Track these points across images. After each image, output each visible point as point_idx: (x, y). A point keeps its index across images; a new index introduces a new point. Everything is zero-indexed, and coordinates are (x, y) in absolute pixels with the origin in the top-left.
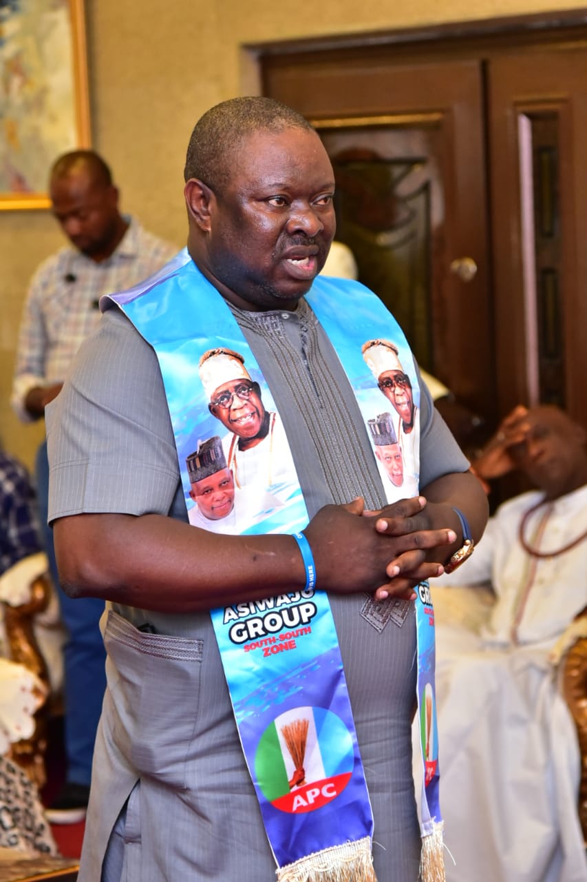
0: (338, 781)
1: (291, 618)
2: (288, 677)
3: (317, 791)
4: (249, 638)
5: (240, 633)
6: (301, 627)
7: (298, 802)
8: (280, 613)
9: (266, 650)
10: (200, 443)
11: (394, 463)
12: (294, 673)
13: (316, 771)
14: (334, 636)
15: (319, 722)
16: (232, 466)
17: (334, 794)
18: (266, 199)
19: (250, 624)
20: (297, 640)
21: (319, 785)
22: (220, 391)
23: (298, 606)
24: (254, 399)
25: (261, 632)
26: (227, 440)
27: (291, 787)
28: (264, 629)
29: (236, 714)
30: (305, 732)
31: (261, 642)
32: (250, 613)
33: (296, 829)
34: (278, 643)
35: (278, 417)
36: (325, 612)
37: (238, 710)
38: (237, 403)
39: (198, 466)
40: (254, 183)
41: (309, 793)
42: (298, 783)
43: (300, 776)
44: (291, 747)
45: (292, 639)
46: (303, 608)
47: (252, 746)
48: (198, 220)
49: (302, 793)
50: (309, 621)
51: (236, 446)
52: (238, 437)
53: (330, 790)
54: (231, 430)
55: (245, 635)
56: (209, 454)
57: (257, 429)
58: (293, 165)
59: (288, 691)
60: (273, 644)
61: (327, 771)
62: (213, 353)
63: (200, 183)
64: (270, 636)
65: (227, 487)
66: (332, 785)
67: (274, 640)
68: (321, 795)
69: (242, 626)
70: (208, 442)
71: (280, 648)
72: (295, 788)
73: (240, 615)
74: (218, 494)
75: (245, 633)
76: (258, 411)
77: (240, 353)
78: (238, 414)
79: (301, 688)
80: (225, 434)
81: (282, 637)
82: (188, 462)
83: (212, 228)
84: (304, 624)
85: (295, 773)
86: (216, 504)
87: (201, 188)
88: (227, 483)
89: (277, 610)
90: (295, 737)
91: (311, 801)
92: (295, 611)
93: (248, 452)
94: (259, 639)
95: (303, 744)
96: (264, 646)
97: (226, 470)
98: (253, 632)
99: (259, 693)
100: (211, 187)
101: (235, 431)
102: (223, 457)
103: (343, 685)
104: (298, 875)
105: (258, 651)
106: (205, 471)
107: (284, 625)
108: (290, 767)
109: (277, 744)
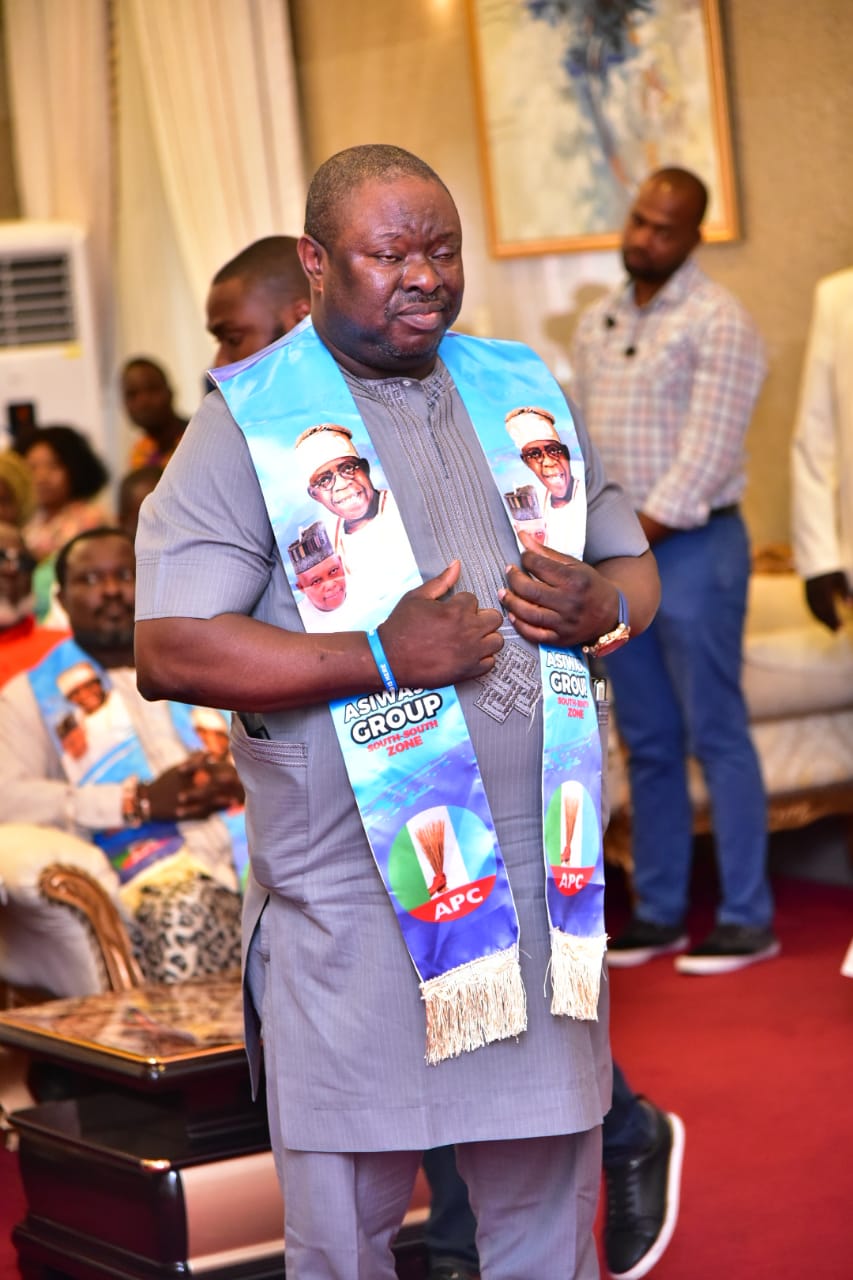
0: (483, 885)
1: (415, 712)
2: (417, 776)
3: (462, 898)
4: (372, 737)
5: (362, 732)
6: (426, 721)
7: (442, 910)
8: (402, 708)
9: (391, 748)
10: (301, 530)
12: (423, 772)
13: (458, 874)
14: (464, 728)
15: (456, 822)
16: (339, 552)
17: (480, 899)
18: (377, 256)
19: (372, 721)
20: (423, 736)
21: (463, 890)
22: (320, 472)
23: (421, 699)
24: (360, 478)
25: (384, 730)
26: (331, 524)
27: (432, 895)
28: (386, 726)
29: (364, 820)
30: (441, 834)
31: (385, 740)
32: (372, 710)
33: (440, 940)
34: (402, 740)
35: (390, 495)
36: (452, 702)
37: (366, 815)
38: (340, 483)
39: (303, 554)
40: (363, 236)
41: (453, 900)
42: (439, 890)
43: (440, 882)
44: (428, 851)
45: (418, 734)
46: (427, 701)
47: (384, 853)
48: (311, 281)
49: (445, 899)
50: (435, 714)
51: (342, 530)
52: (343, 520)
53: (475, 895)
54: (334, 512)
55: (368, 734)
56: (313, 541)
57: (365, 509)
59: (417, 791)
60: (398, 742)
61: (470, 874)
62: (315, 431)
63: (311, 241)
64: (393, 733)
65: (336, 575)
66: (477, 890)
67: (398, 737)
68: (466, 901)
69: (364, 725)
70: (311, 529)
71: (406, 746)
72: (437, 895)
73: (362, 712)
74: (328, 583)
75: (367, 731)
76: (365, 490)
77: (347, 427)
78: (342, 496)
79: (431, 787)
80: (329, 518)
81: (407, 734)
82: (291, 552)
83: (324, 289)
84: (429, 717)
85: (436, 879)
86: (328, 594)
87: (312, 245)
88: (335, 571)
89: (399, 704)
90: (431, 841)
91: (456, 907)
92: (418, 704)
93: (355, 535)
94: (382, 738)
95: (441, 848)
96: (388, 745)
97: (334, 557)
98: (375, 730)
99: (386, 796)
100: (322, 243)
101: (339, 513)
102: (329, 543)
103: (478, 781)
104: (446, 989)
105: (383, 750)
106: (311, 559)
107: (406, 720)
108: (429, 875)
109: (411, 849)
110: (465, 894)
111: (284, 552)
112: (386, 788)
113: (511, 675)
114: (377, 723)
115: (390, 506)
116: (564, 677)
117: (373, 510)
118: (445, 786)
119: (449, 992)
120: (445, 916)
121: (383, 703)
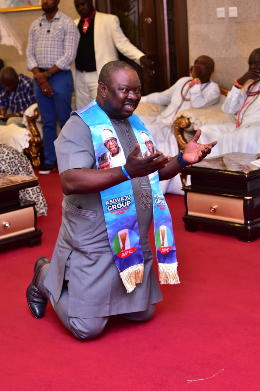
0: (133, 249)
1: (124, 205)
2: (122, 221)
3: (128, 252)
4: (112, 210)
5: (110, 208)
6: (127, 207)
7: (123, 255)
9: (117, 213)
10: (101, 154)
12: (124, 220)
13: (128, 246)
14: (135, 210)
15: (130, 233)
16: (110, 161)
17: (132, 252)
18: (122, 89)
19: (113, 206)
20: (126, 211)
21: (128, 250)
22: (106, 140)
23: (126, 201)
24: (115, 143)
25: (116, 208)
26: (109, 154)
27: (122, 251)
29: (108, 231)
30: (126, 236)
32: (113, 203)
33: (123, 262)
34: (120, 212)
35: (122, 149)
36: (133, 203)
38: (111, 144)
39: (101, 160)
40: (119, 85)
41: (126, 252)
42: (123, 250)
43: (124, 248)
44: (122, 240)
45: (124, 210)
46: (128, 202)
48: (102, 94)
49: (124, 252)
50: (129, 206)
51: (111, 156)
52: (111, 153)
53: (131, 252)
54: (110, 151)
56: (104, 157)
57: (116, 151)
59: (122, 225)
60: (119, 212)
61: (131, 246)
62: (105, 129)
64: (118, 209)
66: (132, 250)
68: (129, 253)
69: (111, 206)
70: (103, 154)
71: (121, 213)
72: (123, 251)
73: (110, 203)
75: (111, 208)
76: (116, 146)
78: (112, 147)
79: (125, 224)
80: (108, 152)
82: (98, 159)
84: (127, 206)
88: (108, 166)
89: (121, 202)
90: (123, 237)
91: (126, 254)
92: (125, 203)
93: (114, 157)
94: (115, 210)
95: (125, 239)
96: (116, 212)
97: (108, 162)
98: (113, 208)
99: (114, 225)
100: (106, 85)
101: (111, 151)
102: (107, 158)
103: (137, 224)
106: (103, 162)
107: (122, 207)
108: (121, 246)
109: (118, 239)
110: (129, 251)
111: (97, 159)
112: (114, 223)
113: (147, 199)
115: (122, 152)
116: (159, 200)
117: (118, 152)
118: (129, 224)
120: (123, 256)
121: (117, 201)
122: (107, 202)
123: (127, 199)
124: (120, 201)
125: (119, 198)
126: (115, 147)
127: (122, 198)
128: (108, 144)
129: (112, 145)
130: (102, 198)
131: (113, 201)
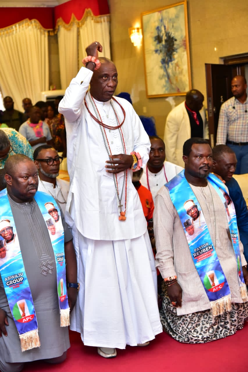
1: (18, 280)
2: (19, 293)
3: (28, 318)
4: (10, 285)
5: (8, 283)
6: (20, 282)
7: (24, 320)
8: (16, 279)
9: (14, 287)
11: (53, 230)
13: (28, 314)
14: (28, 284)
15: (27, 303)
16: (5, 247)
18: (23, 177)
19: (10, 281)
20: (20, 285)
21: (29, 316)
22: (2, 230)
23: (20, 278)
24: (11, 231)
25: (12, 284)
26: (4, 241)
27: (22, 317)
28: (13, 283)
29: (8, 301)
30: (24, 305)
33: (24, 326)
35: (17, 235)
36: (26, 279)
37: (9, 300)
38: (6, 232)
40: (20, 174)
41: (27, 318)
42: (24, 316)
43: (24, 315)
44: (21, 308)
46: (21, 278)
47: (12, 308)
49: (25, 318)
50: (22, 281)
51: (6, 242)
52: (6, 240)
53: (31, 318)
54: (4, 239)
55: (9, 284)
57: (11, 238)
58: (29, 169)
59: (19, 296)
61: (30, 313)
62: (2, 221)
63: (8, 175)
64: (14, 284)
65: (4, 251)
67: (15, 285)
69: (8, 282)
71: (16, 287)
72: (23, 317)
74: (3, 253)
77: (9, 219)
78: (6, 235)
79: (22, 295)
80: (3, 240)
81: (17, 285)
83: (12, 185)
85: (23, 314)
86: (2, 255)
87: (8, 176)
88: (4, 250)
90: (22, 306)
91: (27, 320)
92: (19, 279)
94: (12, 285)
95: (24, 308)
97: (4, 247)
98: (11, 283)
99: (13, 297)
100: (11, 175)
101: (6, 239)
102: (3, 244)
103: (31, 295)
104: (25, 336)
105: (12, 288)
107: (17, 282)
108: (21, 313)
109: (18, 308)
112: (12, 295)
114: (11, 282)
115: (16, 238)
117: (12, 239)
118: (24, 295)
119: (26, 337)
120: (25, 322)
121: (12, 278)
122: (6, 278)
123: (20, 276)
124: (15, 278)
125: (14, 276)
126: (10, 235)
127: (16, 275)
128: (3, 233)
129: (7, 234)
130: (2, 275)
131: (9, 278)
